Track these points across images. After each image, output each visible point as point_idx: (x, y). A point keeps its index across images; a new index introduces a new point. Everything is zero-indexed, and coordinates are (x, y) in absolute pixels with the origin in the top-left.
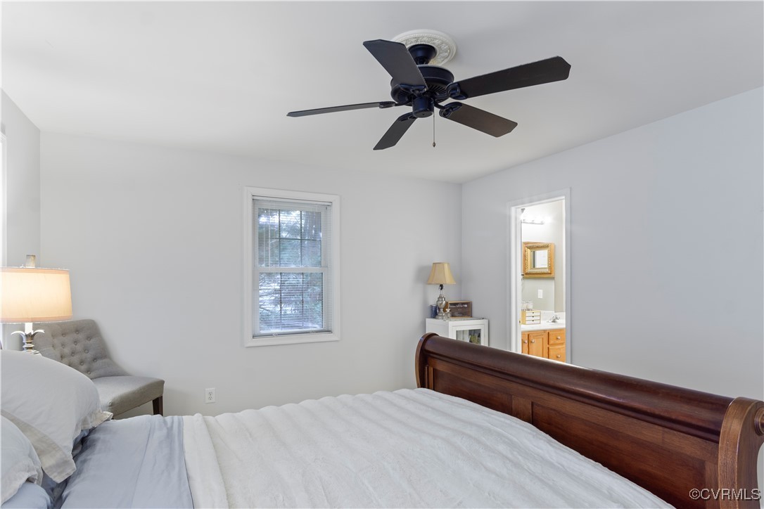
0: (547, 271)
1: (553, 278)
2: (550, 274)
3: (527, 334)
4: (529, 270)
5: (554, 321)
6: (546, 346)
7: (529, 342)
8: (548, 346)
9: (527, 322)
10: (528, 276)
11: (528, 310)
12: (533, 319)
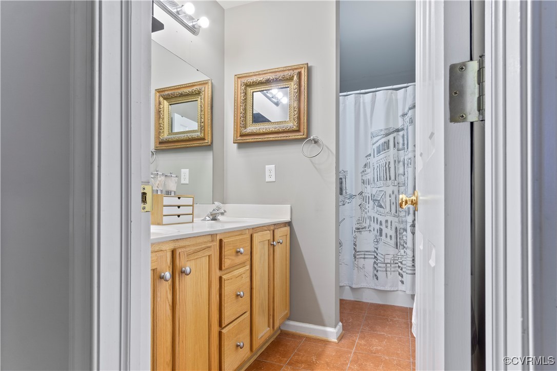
0: (198, 134)
1: (209, 147)
2: (204, 139)
3: (169, 247)
4: (165, 136)
5: (214, 219)
6: (216, 273)
7: (177, 272)
8: (219, 273)
9: (166, 220)
10: (164, 146)
11: (168, 193)
12: (179, 211)
